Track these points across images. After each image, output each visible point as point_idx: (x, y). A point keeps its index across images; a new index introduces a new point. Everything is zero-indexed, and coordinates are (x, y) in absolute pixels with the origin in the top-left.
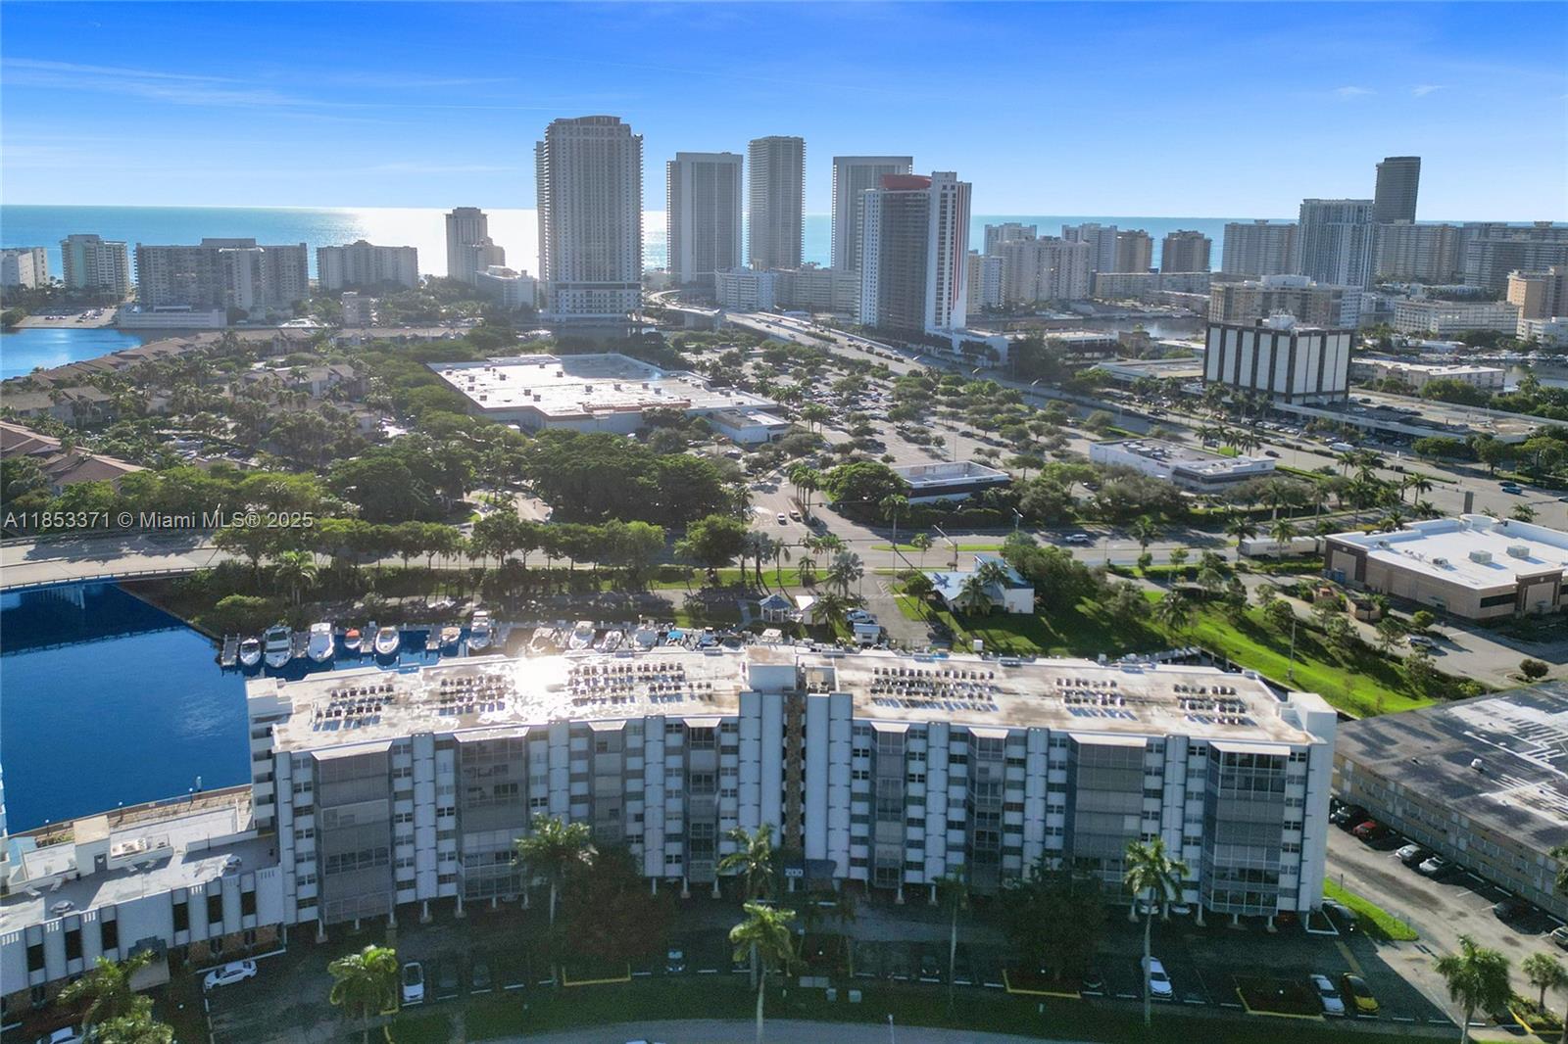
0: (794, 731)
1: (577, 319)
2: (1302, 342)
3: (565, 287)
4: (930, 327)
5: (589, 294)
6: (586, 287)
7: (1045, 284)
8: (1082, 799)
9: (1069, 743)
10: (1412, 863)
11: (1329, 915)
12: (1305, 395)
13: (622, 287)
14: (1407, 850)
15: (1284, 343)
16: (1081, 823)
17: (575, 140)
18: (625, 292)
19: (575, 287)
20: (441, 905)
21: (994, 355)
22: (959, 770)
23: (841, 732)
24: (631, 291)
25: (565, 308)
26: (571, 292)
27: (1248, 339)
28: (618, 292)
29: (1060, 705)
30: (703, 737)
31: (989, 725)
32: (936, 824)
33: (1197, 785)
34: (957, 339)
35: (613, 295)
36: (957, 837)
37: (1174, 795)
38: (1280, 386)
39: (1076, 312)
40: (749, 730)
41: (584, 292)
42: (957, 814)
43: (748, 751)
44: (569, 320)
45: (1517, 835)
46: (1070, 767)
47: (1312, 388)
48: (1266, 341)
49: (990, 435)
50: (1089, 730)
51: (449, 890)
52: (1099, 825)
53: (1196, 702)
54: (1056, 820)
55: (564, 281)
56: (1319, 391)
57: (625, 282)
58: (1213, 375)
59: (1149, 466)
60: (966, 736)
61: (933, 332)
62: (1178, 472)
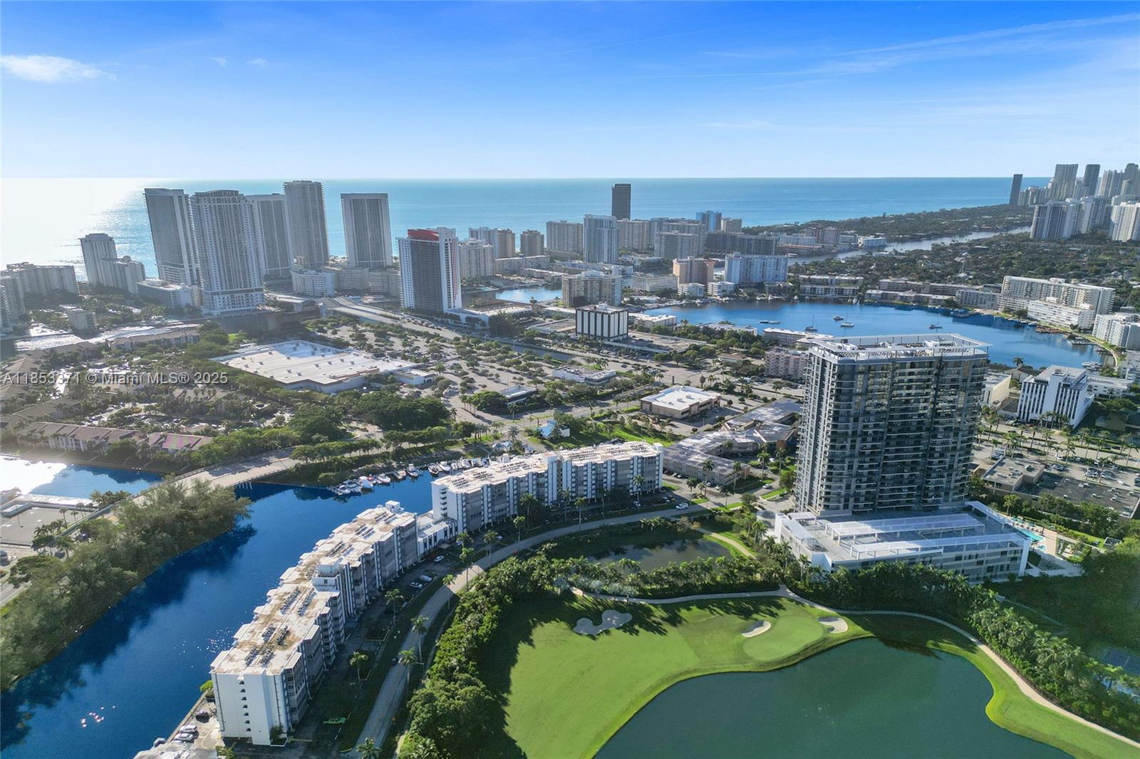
0: (560, 470)
1: (227, 312)
2: (612, 316)
3: (217, 294)
4: (446, 309)
5: (232, 297)
6: (230, 292)
7: (474, 270)
8: (619, 473)
9: (616, 462)
10: (676, 477)
11: (664, 488)
12: (615, 337)
13: (252, 291)
14: (675, 474)
15: (606, 317)
16: (619, 478)
17: (212, 205)
18: (254, 294)
19: (223, 293)
20: (489, 524)
21: (483, 324)
22: (594, 472)
23: (569, 469)
24: (258, 293)
25: (219, 307)
26: (221, 297)
27: (592, 315)
28: (250, 294)
29: (610, 454)
30: (542, 475)
31: (599, 461)
32: (589, 485)
33: (640, 466)
34: (463, 317)
35: (247, 296)
36: (594, 487)
37: (635, 469)
38: (606, 334)
39: (495, 286)
40: (550, 472)
41: (229, 296)
42: (594, 482)
43: (550, 477)
44: (222, 313)
45: (695, 466)
46: (616, 466)
47: (616, 334)
48: (599, 316)
49: (510, 369)
50: (619, 458)
51: (490, 521)
52: (622, 478)
53: (636, 449)
54: (613, 479)
55: (216, 290)
56: (619, 335)
57: (253, 288)
58: (579, 330)
59: (576, 378)
60: (595, 464)
61: (449, 312)
62: (586, 379)
